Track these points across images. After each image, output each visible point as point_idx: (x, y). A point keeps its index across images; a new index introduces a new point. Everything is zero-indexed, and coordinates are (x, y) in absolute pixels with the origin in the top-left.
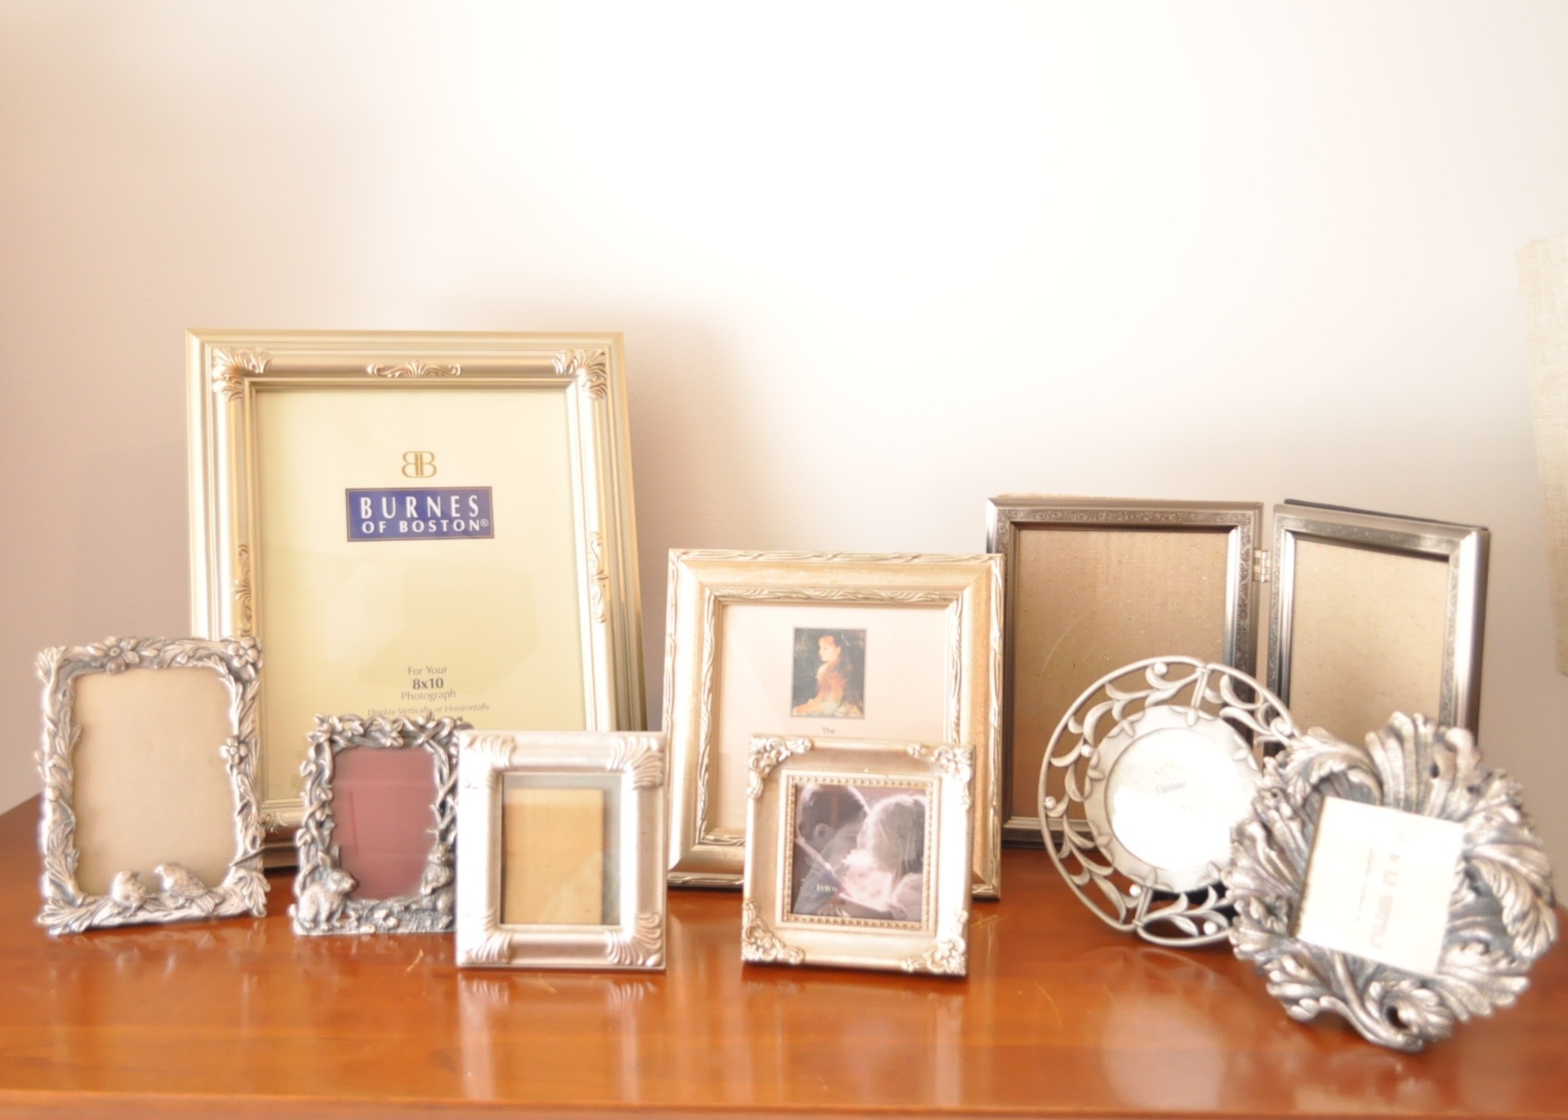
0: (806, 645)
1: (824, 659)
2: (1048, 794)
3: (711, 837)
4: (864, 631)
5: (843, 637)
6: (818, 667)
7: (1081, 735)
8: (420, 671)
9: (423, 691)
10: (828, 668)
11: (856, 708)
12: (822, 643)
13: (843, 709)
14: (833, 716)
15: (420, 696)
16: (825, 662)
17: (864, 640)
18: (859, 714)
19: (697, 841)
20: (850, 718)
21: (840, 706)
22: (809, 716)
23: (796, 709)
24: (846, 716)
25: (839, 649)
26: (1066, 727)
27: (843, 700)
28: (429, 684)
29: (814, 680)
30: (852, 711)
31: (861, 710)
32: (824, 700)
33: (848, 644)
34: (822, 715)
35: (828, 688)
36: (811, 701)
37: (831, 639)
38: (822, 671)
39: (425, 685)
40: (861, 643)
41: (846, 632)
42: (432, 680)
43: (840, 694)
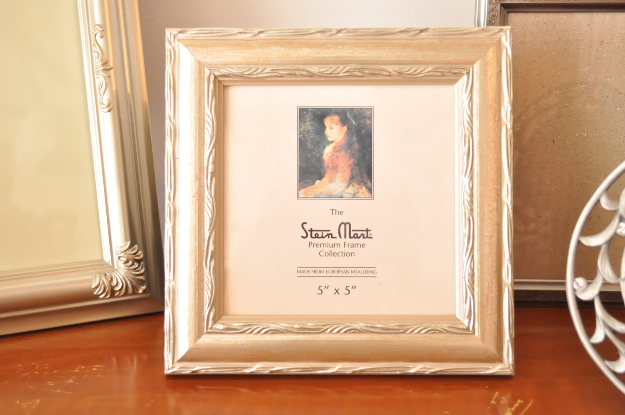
0: (312, 125)
1: (330, 139)
2: (577, 274)
3: (220, 326)
4: (371, 109)
5: (348, 116)
6: (324, 147)
7: (615, 212)
10: (335, 148)
11: (364, 188)
12: (328, 122)
13: (351, 190)
14: (341, 197)
16: (332, 142)
17: (370, 118)
18: (368, 194)
19: (205, 332)
20: (358, 198)
21: (348, 186)
22: (316, 198)
23: (303, 191)
24: (354, 197)
25: (345, 128)
26: (598, 201)
27: (352, 179)
29: (320, 160)
30: (361, 191)
31: (370, 190)
32: (331, 181)
33: (354, 122)
34: (331, 197)
35: (335, 169)
36: (318, 182)
37: (336, 118)
38: (328, 151)
40: (368, 122)
41: (352, 110)
43: (347, 174)
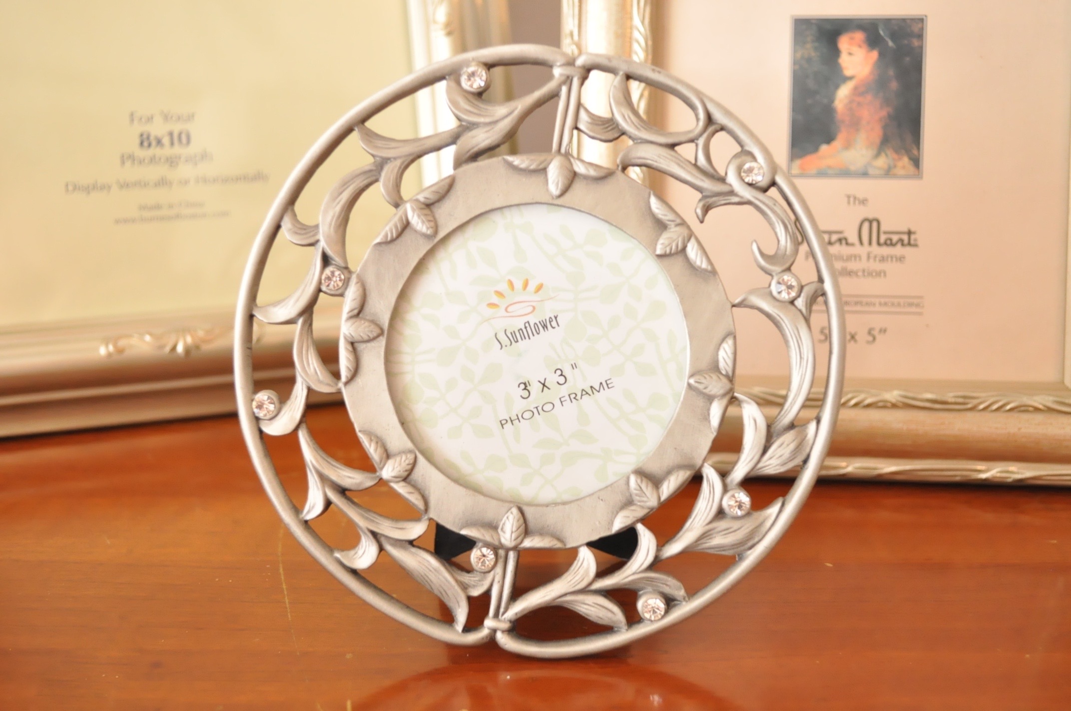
0: (816, 49)
1: (848, 73)
4: (921, 20)
5: (881, 33)
6: (837, 87)
8: (150, 119)
9: (155, 151)
10: (856, 88)
11: (906, 160)
12: (844, 43)
13: (882, 162)
14: (865, 174)
15: (153, 160)
16: (850, 78)
17: (920, 36)
18: (911, 169)
20: (895, 176)
21: (877, 155)
22: (822, 174)
23: (797, 163)
24: (888, 173)
25: (875, 54)
27: (885, 142)
28: (166, 141)
29: (829, 110)
30: (900, 164)
31: (916, 162)
32: (848, 146)
33: (891, 44)
34: (845, 173)
35: (855, 124)
36: (824, 148)
37: (859, 36)
38: (843, 93)
39: (159, 142)
40: (916, 43)
41: (887, 21)
42: (171, 134)
43: (877, 134)
